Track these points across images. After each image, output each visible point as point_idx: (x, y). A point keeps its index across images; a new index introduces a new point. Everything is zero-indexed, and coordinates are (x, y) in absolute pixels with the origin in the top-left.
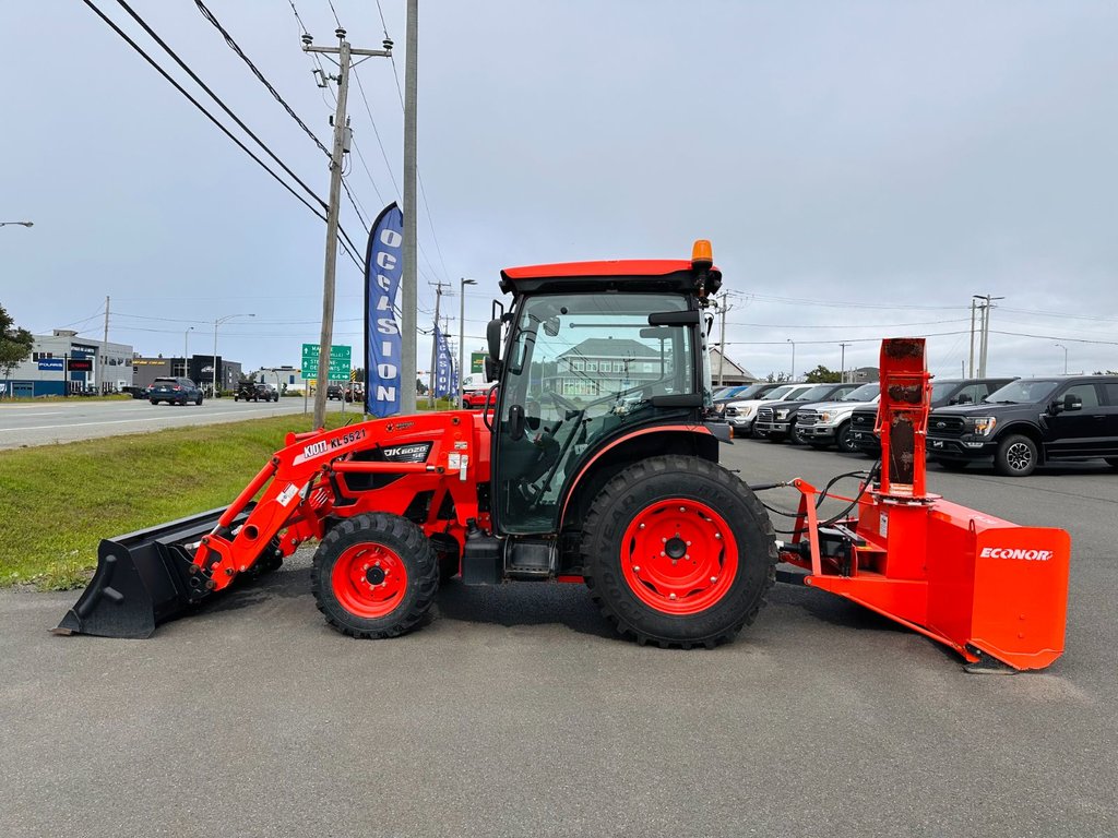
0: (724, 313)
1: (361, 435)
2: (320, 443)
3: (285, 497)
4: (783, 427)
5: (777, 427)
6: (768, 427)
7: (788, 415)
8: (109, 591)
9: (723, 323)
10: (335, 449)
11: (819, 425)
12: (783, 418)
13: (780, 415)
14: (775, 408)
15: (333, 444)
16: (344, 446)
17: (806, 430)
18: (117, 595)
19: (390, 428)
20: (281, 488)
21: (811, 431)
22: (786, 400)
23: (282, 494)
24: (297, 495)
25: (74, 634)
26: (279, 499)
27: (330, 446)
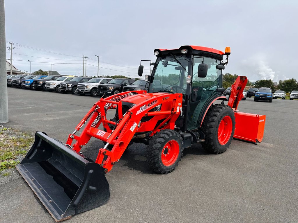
0: (11, 49)
1: (156, 102)
2: (145, 106)
3: (133, 128)
4: (70, 89)
5: (68, 89)
6: (65, 89)
7: (71, 86)
8: (91, 187)
9: (11, 53)
10: (149, 107)
11: (86, 89)
12: (70, 86)
13: (69, 86)
14: (67, 83)
15: (148, 106)
16: (151, 106)
17: (82, 90)
18: (94, 188)
19: (163, 99)
20: (131, 125)
21: (84, 91)
22: (65, 81)
23: (132, 127)
24: (137, 127)
25: (73, 216)
26: (131, 129)
27: (147, 106)
